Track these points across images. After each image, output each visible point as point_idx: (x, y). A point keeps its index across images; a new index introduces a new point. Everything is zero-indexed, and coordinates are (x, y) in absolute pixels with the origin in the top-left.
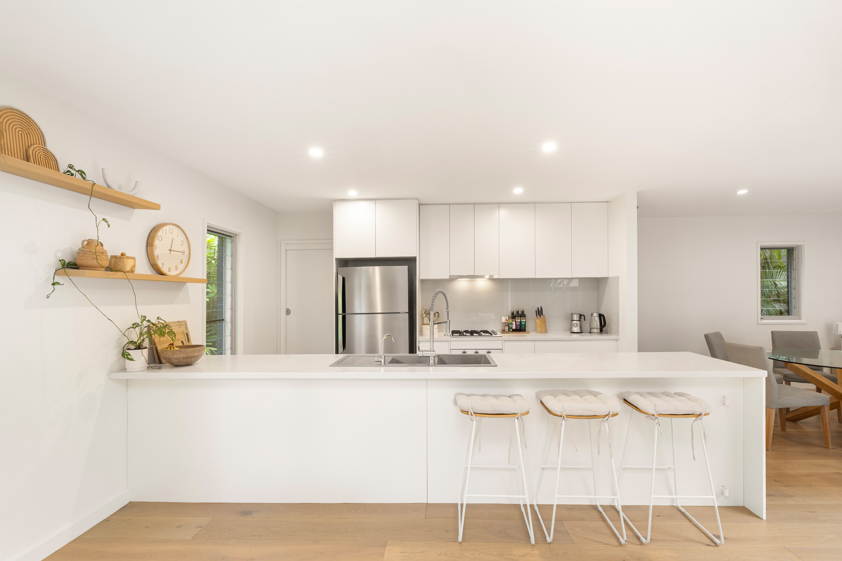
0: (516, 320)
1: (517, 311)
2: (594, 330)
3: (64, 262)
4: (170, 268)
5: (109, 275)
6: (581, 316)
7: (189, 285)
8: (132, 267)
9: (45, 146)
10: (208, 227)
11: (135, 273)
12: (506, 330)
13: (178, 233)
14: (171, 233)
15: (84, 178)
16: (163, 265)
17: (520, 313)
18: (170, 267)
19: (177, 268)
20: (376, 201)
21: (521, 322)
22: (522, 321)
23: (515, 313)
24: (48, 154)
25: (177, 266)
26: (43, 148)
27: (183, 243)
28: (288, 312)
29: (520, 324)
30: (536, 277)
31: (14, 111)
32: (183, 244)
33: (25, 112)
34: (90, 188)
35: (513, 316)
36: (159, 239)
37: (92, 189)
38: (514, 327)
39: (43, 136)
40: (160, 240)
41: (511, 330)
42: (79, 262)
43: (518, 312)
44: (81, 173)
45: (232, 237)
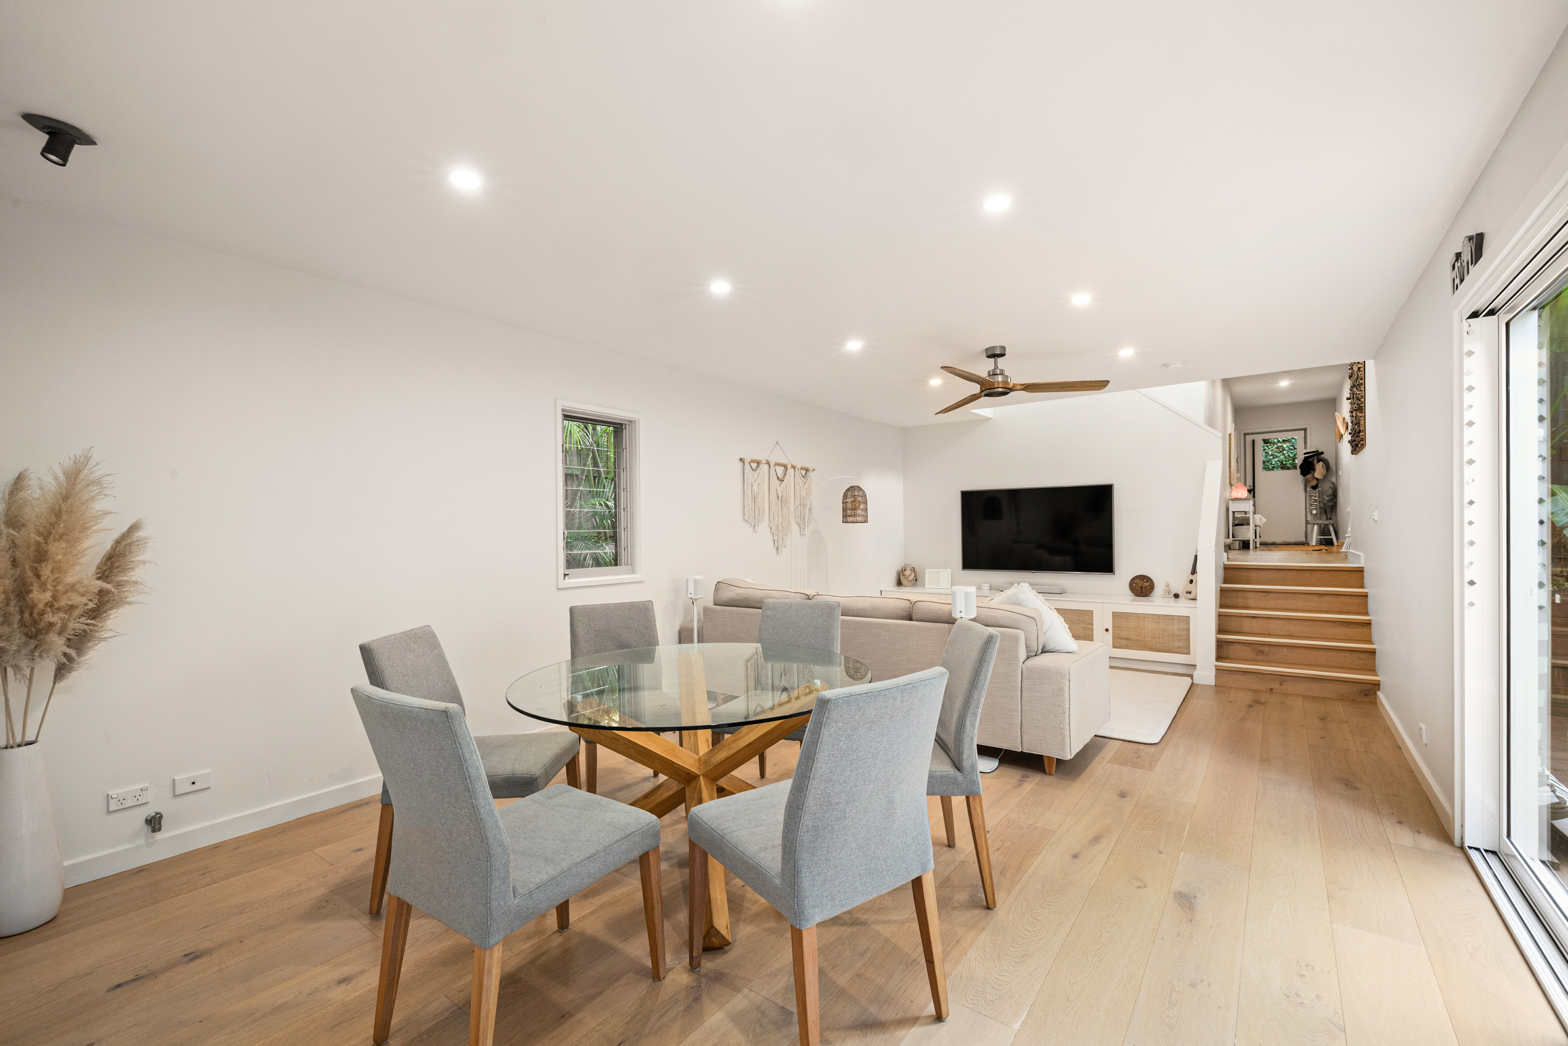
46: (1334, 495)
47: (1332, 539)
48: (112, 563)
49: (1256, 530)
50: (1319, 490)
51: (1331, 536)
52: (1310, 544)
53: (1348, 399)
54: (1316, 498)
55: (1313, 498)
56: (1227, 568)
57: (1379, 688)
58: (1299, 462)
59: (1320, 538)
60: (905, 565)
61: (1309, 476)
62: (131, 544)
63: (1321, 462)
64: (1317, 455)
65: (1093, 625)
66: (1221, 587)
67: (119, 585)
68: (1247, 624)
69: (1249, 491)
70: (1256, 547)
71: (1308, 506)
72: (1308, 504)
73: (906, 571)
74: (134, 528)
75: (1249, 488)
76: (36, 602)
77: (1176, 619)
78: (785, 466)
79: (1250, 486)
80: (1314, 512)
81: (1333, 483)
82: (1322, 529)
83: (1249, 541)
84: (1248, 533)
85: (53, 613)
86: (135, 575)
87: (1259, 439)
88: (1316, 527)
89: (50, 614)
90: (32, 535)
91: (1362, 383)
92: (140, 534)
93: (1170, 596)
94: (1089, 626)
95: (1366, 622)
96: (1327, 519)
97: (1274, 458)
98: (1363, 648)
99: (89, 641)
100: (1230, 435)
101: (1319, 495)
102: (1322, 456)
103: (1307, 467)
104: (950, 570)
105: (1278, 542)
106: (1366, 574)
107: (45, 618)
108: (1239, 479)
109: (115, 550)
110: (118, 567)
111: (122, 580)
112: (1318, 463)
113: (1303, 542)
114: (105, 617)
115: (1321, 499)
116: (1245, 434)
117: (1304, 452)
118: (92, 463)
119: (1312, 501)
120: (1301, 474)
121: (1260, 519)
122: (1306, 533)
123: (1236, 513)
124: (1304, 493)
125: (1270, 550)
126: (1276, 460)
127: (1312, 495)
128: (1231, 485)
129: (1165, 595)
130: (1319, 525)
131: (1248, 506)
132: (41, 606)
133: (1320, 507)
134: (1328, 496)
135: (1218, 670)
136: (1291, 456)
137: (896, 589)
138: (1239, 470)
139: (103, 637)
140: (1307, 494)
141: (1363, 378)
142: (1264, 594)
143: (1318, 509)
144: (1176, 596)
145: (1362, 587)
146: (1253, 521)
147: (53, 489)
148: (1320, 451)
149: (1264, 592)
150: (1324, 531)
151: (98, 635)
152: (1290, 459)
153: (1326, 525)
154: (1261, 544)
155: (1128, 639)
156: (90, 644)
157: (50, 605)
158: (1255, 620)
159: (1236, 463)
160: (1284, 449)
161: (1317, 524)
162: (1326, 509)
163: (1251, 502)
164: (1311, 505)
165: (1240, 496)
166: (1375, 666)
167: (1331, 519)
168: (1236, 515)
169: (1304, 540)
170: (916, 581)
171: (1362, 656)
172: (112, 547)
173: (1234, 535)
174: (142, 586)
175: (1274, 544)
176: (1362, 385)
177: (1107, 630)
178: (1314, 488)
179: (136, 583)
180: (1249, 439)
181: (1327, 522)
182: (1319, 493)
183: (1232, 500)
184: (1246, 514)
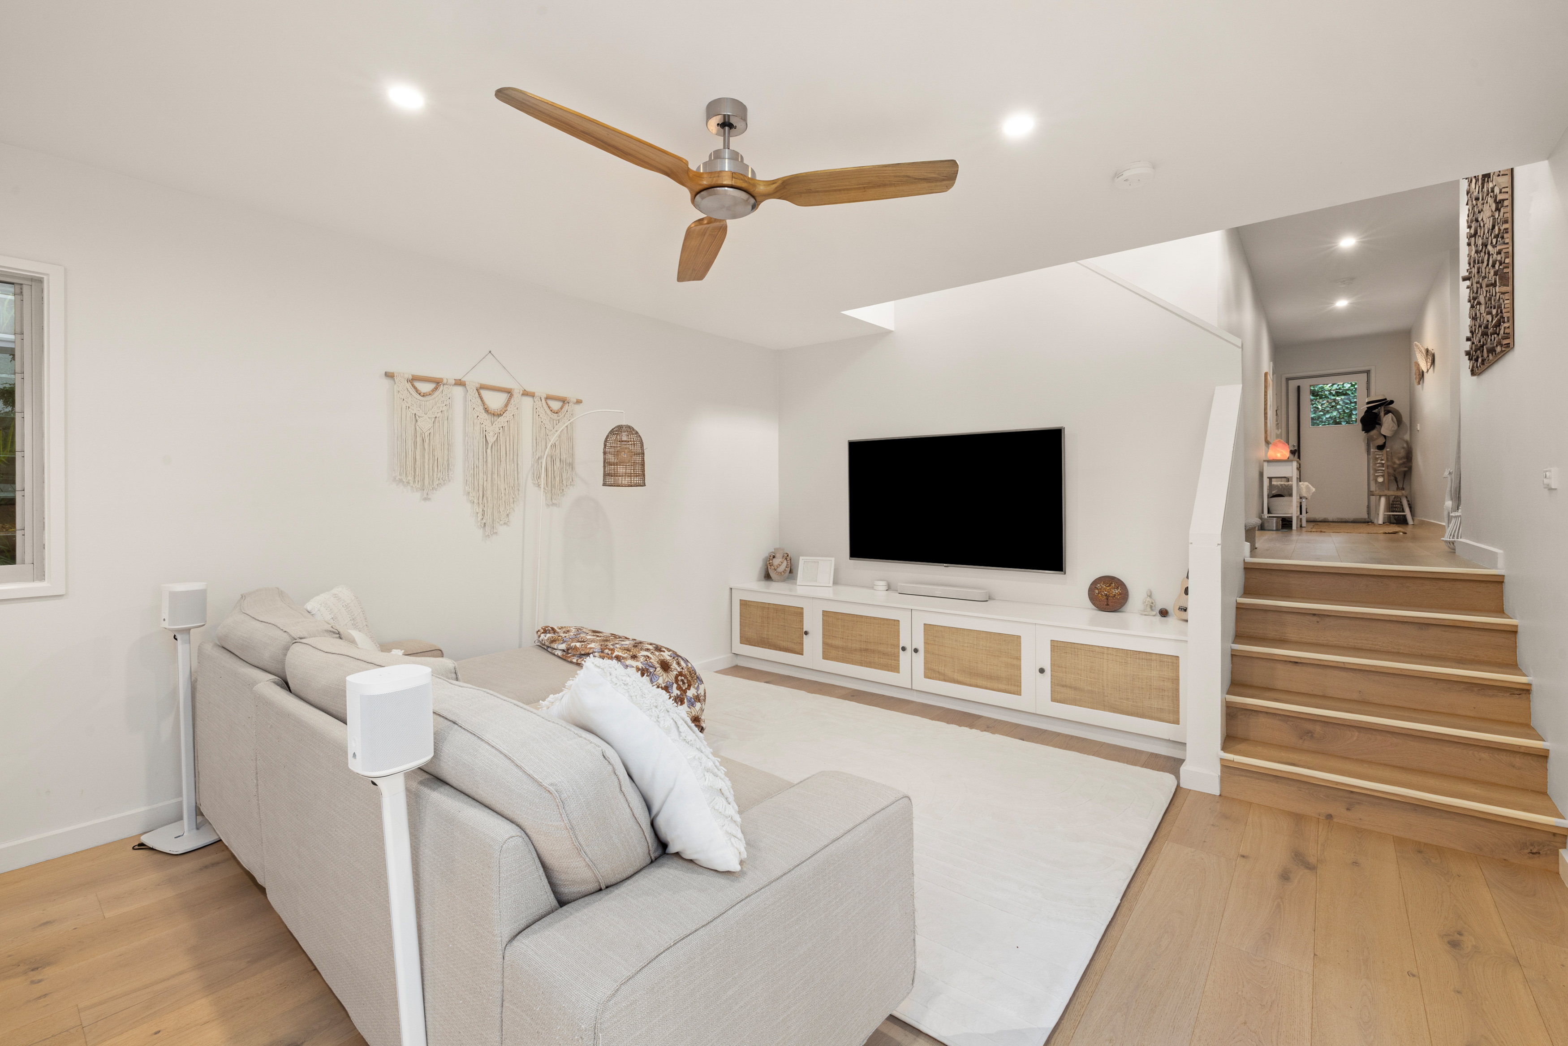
46: (1409, 457)
47: (1405, 516)
49: (1301, 503)
50: (1387, 451)
51: (1404, 512)
52: (1375, 522)
53: (1465, 279)
54: (1383, 462)
55: (1379, 461)
56: (1249, 569)
57: (1565, 843)
58: (1359, 413)
59: (1388, 515)
60: (775, 549)
61: (1374, 433)
63: (1390, 413)
64: (1385, 404)
65: (1020, 660)
66: (1237, 603)
68: (1283, 677)
69: (1293, 452)
70: (1301, 526)
71: (1372, 472)
72: (1371, 469)
73: (774, 559)
75: (1293, 449)
77: (1156, 660)
78: (509, 392)
79: (1294, 446)
80: (1380, 480)
81: (1407, 442)
82: (1391, 502)
83: (1291, 518)
84: (1290, 508)
87: (1306, 385)
88: (1383, 500)
91: (1506, 229)
93: (1154, 613)
94: (1015, 662)
95: (1518, 686)
96: (1398, 489)
97: (1324, 414)
98: (1520, 746)
100: (1266, 374)
101: (1387, 458)
102: (1390, 406)
103: (1370, 421)
104: (833, 559)
105: (1330, 519)
106: (1508, 588)
108: (1278, 436)
112: (1386, 416)
113: (1365, 519)
115: (1389, 463)
116: (1288, 379)
117: (1367, 401)
119: (1378, 465)
120: (1363, 431)
121: (1307, 487)
122: (1368, 507)
123: (1273, 479)
124: (1367, 455)
125: (1321, 532)
126: (1328, 416)
127: (1378, 458)
128: (1267, 443)
129: (1144, 611)
130: (1388, 497)
131: (1290, 470)
133: (1388, 473)
134: (1399, 459)
135: (1227, 769)
136: (1347, 411)
137: (764, 584)
138: (1279, 425)
140: (1371, 456)
141: (1510, 220)
142: (1315, 619)
143: (1386, 476)
144: (1164, 613)
145: (1500, 611)
146: (1297, 490)
148: (1388, 400)
149: (1314, 615)
150: (1394, 505)
152: (1346, 415)
153: (1396, 497)
154: (1309, 521)
155: (1075, 689)
158: (1297, 668)
159: (1275, 417)
160: (1338, 404)
161: (1386, 495)
162: (1397, 476)
163: (1295, 464)
164: (1376, 471)
165: (1279, 456)
166: (1546, 784)
167: (1403, 489)
168: (1273, 483)
169: (1366, 516)
170: (791, 573)
171: (1518, 761)
173: (1271, 509)
175: (1325, 521)
176: (1507, 232)
177: (1042, 671)
178: (1381, 448)
180: (1293, 384)
181: (1399, 493)
182: (1387, 455)
183: (1268, 461)
184: (1289, 481)
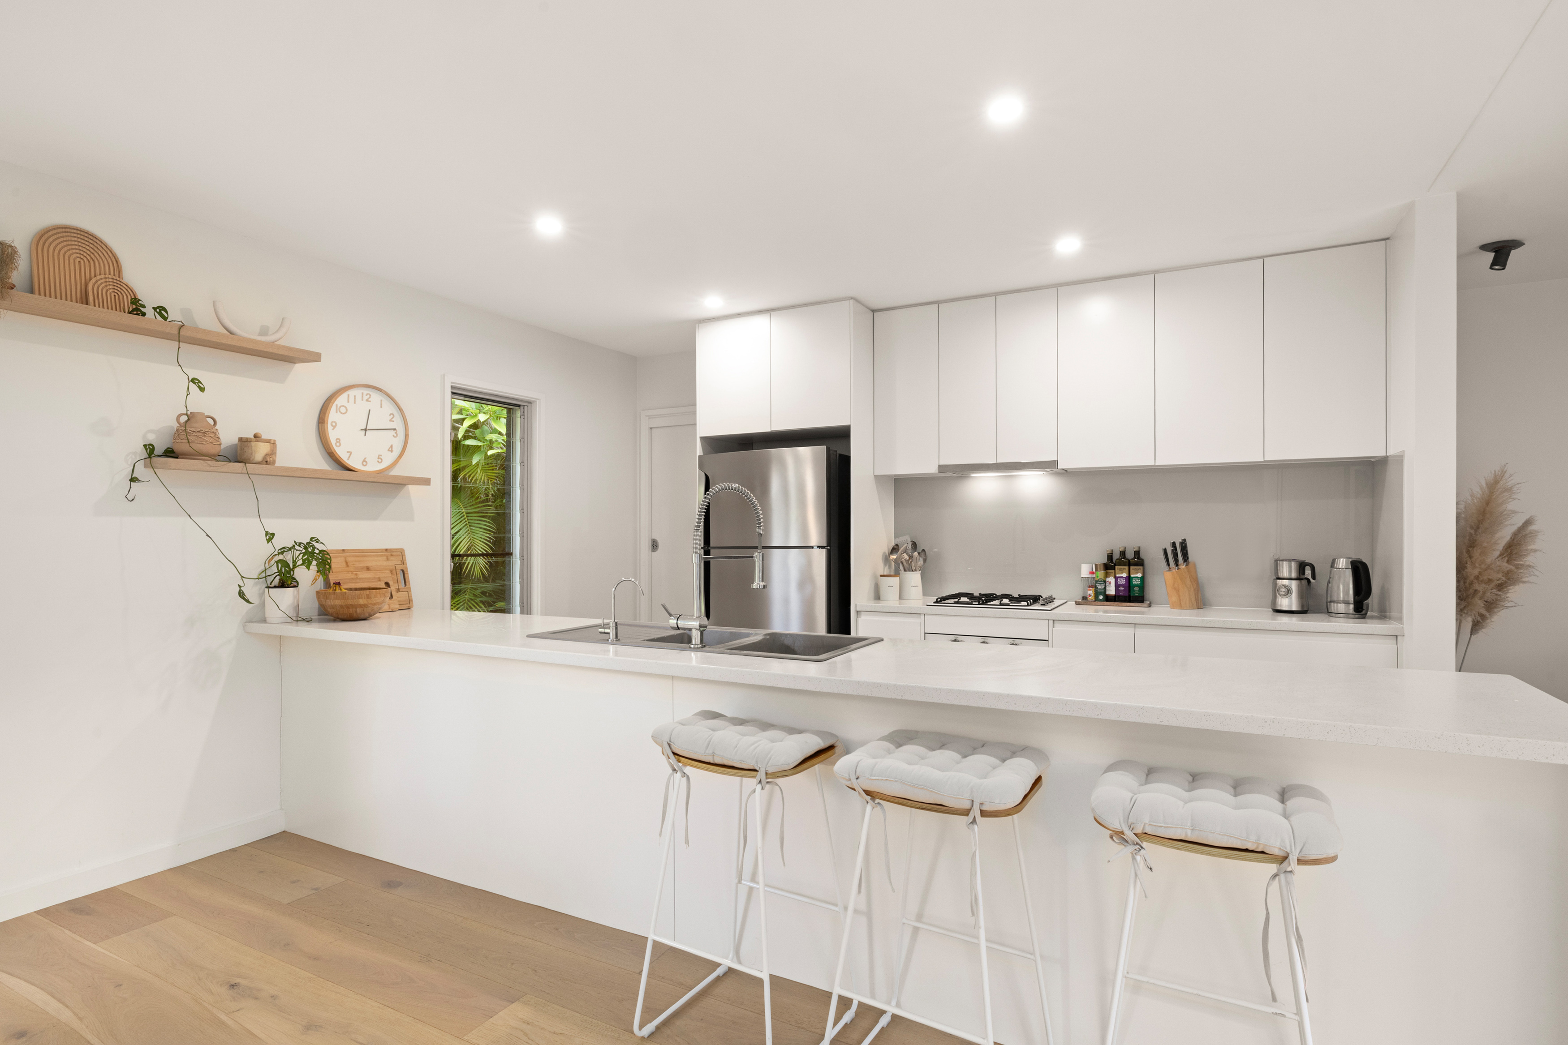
0: (1116, 573)
1: (1121, 550)
2: (1337, 606)
3: (151, 447)
4: (366, 460)
5: (214, 466)
6: (1302, 566)
7: (412, 489)
8: (266, 455)
9: (119, 277)
10: (452, 387)
11: (276, 465)
12: (1090, 596)
13: (381, 400)
14: (367, 400)
15: (165, 319)
16: (350, 455)
17: (1130, 555)
18: (365, 458)
19: (382, 459)
20: (771, 313)
21: (1129, 578)
22: (1132, 576)
23: (1116, 556)
24: (122, 288)
25: (380, 457)
26: (117, 280)
27: (393, 418)
28: (655, 545)
29: (1127, 585)
30: (1159, 463)
31: (69, 230)
32: (393, 420)
33: (88, 230)
34: (176, 332)
35: (1109, 565)
36: (340, 411)
37: (179, 333)
38: (1111, 591)
39: (117, 261)
40: (343, 412)
41: (1101, 597)
42: (177, 448)
43: (1123, 554)
44: (161, 310)
45: (522, 407)
48: (1511, 550)
62: (1525, 536)
67: (1518, 567)
74: (1528, 523)
76: (1469, 575)
85: (1479, 584)
86: (1529, 560)
89: (1477, 585)
90: (1468, 529)
92: (1532, 528)
99: (1496, 607)
107: (1474, 587)
109: (1513, 540)
110: (1516, 553)
111: (1519, 564)
114: (1505, 591)
118: (1507, 475)
132: (1472, 578)
139: (1506, 606)
147: (1479, 496)
151: (1501, 603)
156: (1496, 610)
157: (1477, 578)
172: (1511, 538)
174: (1533, 570)
179: (1530, 566)
